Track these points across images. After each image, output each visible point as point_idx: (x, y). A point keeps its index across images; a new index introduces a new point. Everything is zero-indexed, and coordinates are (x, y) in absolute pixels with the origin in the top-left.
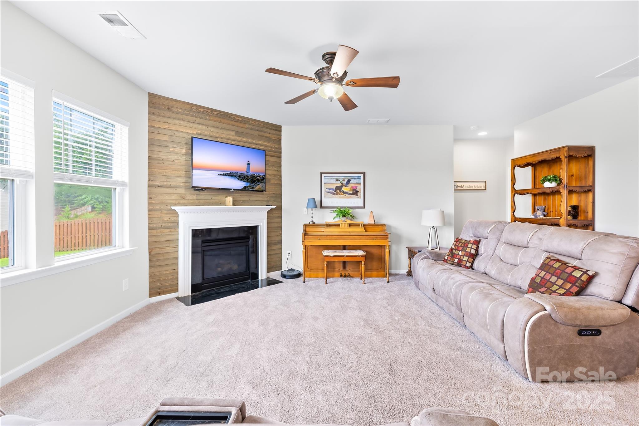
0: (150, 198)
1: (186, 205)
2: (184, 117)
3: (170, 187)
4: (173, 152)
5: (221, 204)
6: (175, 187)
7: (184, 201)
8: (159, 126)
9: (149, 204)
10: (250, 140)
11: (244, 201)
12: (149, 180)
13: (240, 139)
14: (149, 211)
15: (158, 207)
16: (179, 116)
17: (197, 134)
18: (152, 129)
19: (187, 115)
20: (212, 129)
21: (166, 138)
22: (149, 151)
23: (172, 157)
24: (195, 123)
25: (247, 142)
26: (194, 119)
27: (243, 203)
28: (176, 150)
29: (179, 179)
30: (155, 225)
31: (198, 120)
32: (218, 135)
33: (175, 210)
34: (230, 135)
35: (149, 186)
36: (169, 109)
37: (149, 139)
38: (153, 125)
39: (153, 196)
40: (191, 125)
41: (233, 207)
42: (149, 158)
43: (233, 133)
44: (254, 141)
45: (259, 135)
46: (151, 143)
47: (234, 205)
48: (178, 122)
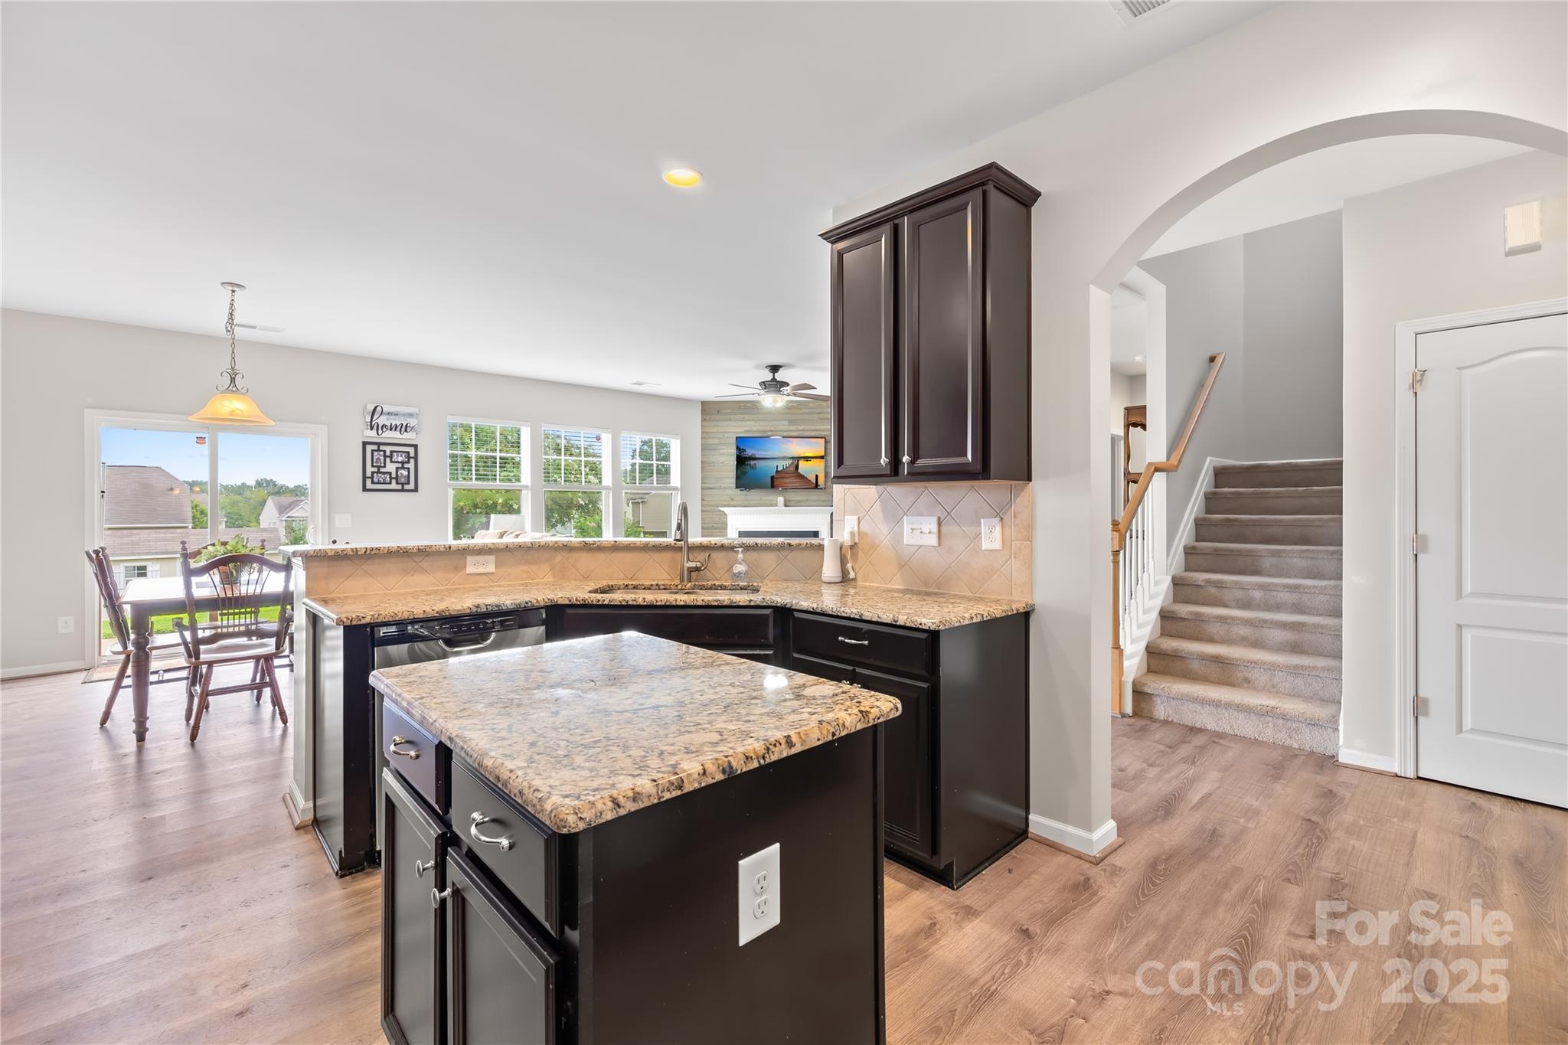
0: (703, 500)
1: (734, 506)
2: (733, 417)
3: (720, 488)
4: (722, 454)
5: (771, 505)
6: (725, 488)
7: (733, 503)
8: (710, 431)
9: (702, 505)
10: (807, 427)
11: (800, 501)
12: (702, 483)
13: (794, 428)
14: (702, 511)
15: (709, 508)
16: (728, 417)
17: (745, 431)
18: (705, 435)
19: (735, 414)
20: (762, 423)
21: (716, 442)
22: (702, 455)
23: (722, 459)
24: (744, 420)
25: (803, 430)
26: (742, 416)
27: (798, 504)
28: (725, 451)
29: (728, 480)
30: (706, 526)
31: (746, 417)
32: (768, 428)
33: (723, 511)
34: (783, 425)
35: (702, 489)
36: (718, 412)
37: (702, 444)
38: (706, 431)
39: (705, 498)
40: (740, 423)
41: (784, 508)
42: (702, 462)
43: (786, 423)
44: (813, 428)
45: (820, 419)
46: (705, 448)
47: (785, 506)
48: (726, 423)
